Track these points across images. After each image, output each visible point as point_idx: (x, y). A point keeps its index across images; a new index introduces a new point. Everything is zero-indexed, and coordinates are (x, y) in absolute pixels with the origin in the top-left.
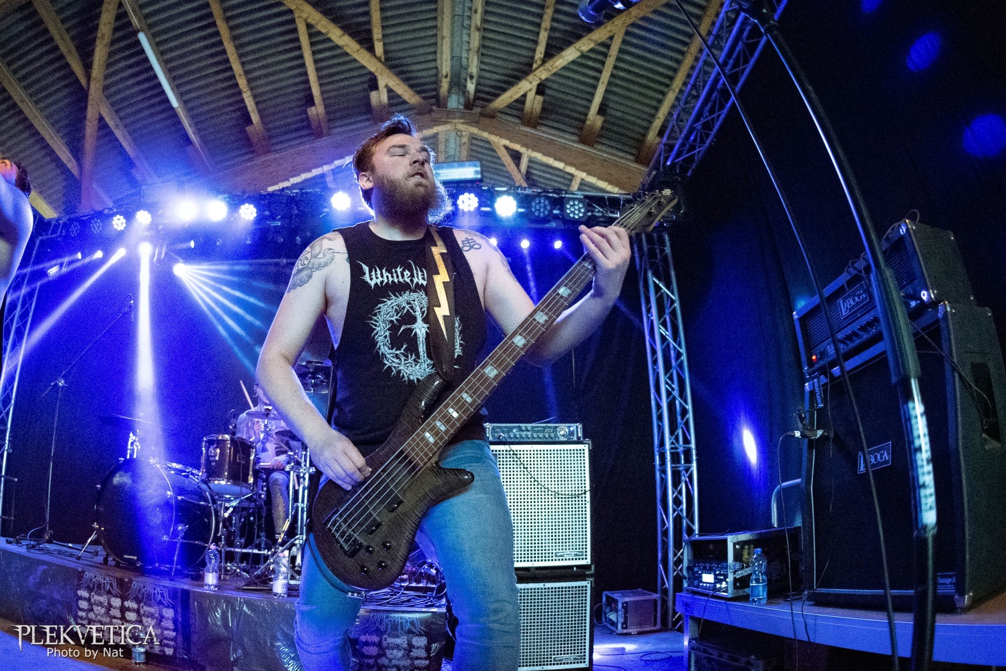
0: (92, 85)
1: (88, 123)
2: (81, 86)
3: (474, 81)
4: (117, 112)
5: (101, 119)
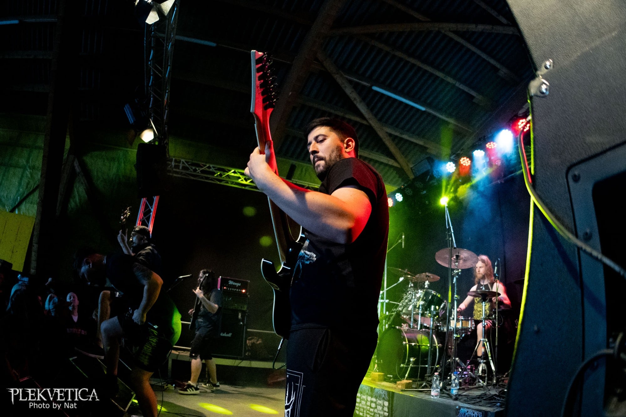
0: (371, 122)
1: (384, 140)
2: (366, 125)
4: (397, 126)
5: (390, 135)
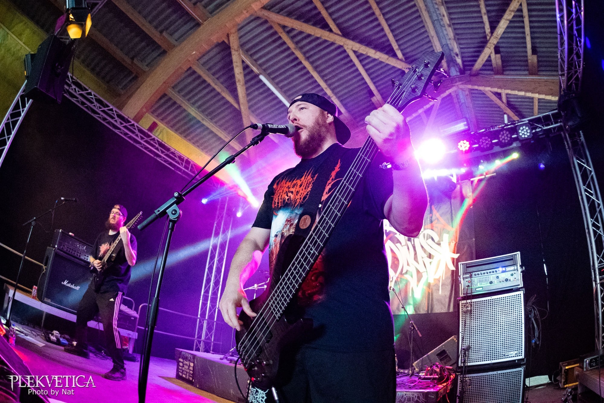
0: (242, 107)
2: (235, 108)
3: (459, 57)
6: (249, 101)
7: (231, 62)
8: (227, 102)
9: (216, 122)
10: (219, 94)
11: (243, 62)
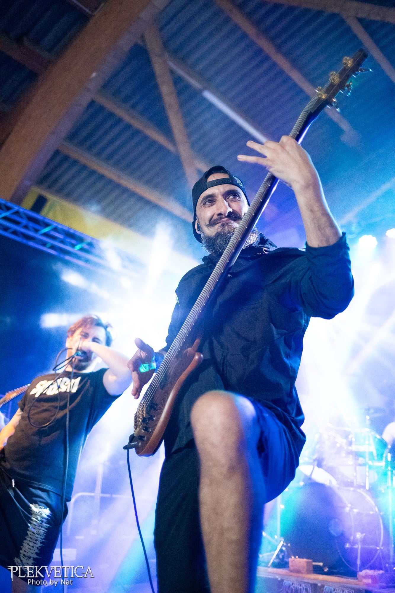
0: (180, 148)
6: (189, 136)
7: (152, 76)
8: (154, 143)
9: (140, 178)
10: (137, 132)
11: (172, 72)
